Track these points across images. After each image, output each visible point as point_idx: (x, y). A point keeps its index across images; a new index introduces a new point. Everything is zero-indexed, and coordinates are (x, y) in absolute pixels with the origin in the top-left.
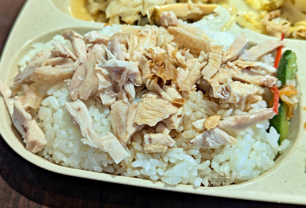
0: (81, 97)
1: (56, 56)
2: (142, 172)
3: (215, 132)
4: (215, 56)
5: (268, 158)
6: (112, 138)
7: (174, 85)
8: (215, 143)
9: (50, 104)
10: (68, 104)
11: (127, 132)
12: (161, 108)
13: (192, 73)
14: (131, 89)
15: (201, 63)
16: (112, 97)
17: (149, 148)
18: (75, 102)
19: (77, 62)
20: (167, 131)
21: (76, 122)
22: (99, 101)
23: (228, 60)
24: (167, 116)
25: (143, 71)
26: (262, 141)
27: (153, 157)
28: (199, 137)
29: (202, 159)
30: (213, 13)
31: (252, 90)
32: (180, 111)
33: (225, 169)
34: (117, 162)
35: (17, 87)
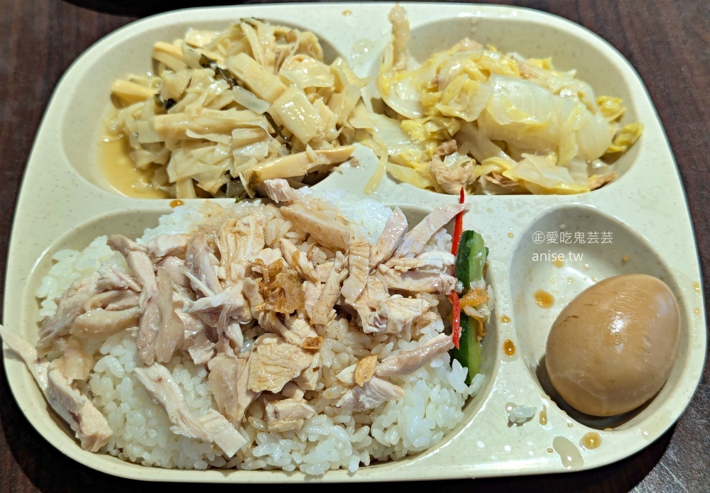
0: (161, 360)
1: (106, 290)
2: (269, 462)
3: (372, 386)
4: (359, 262)
5: (452, 410)
6: (217, 418)
7: (301, 315)
8: (374, 400)
9: (108, 369)
10: (139, 371)
11: (239, 406)
12: (287, 361)
13: (327, 291)
14: (235, 332)
15: (339, 272)
16: (208, 351)
17: (276, 426)
18: (151, 368)
19: (143, 297)
20: (300, 394)
21: (158, 400)
22: (186, 356)
23: (379, 263)
24: (298, 374)
25: (252, 300)
26: (443, 386)
27: (284, 438)
28: (349, 395)
29: (356, 424)
30: (349, 159)
31: (420, 307)
32: (315, 360)
33: (392, 438)
34: (230, 454)
35: (48, 345)
